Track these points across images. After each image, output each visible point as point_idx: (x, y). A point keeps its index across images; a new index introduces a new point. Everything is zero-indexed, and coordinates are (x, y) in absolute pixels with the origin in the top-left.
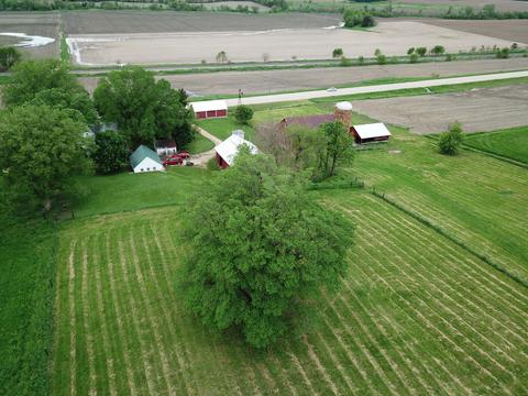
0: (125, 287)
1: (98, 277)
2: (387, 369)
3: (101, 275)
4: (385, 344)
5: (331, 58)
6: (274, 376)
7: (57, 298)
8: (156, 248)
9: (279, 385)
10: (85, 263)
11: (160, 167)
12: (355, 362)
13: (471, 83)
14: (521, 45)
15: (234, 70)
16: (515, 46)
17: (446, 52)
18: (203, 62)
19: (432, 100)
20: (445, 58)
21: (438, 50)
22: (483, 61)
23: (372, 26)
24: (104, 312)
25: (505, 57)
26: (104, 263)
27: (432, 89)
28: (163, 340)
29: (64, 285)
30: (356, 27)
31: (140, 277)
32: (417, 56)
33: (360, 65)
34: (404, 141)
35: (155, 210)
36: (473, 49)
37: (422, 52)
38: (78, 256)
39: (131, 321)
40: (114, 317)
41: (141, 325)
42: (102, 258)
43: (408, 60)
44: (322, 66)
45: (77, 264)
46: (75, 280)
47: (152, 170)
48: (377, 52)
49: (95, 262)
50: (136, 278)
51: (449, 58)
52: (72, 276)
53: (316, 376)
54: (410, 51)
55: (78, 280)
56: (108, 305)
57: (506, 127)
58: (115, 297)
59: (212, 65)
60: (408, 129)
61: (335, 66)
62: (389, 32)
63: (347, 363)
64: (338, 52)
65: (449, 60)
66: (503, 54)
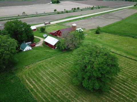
0: (52, 85)
1: (41, 85)
2: (130, 87)
3: (41, 84)
4: (124, 81)
5: (54, 12)
6: (109, 97)
7: (33, 95)
8: (51, 72)
9: (112, 99)
10: (33, 82)
11: (31, 48)
12: (123, 88)
13: (90, 16)
14: (95, 6)
15: (29, 17)
16: (93, 7)
17: (80, 8)
18: (18, 15)
19: (84, 21)
20: (81, 10)
21: (78, 8)
22: (88, 10)
23: (59, 3)
24: (52, 94)
25: (93, 9)
26: (40, 80)
27: (83, 18)
28: (75, 97)
29: (32, 90)
30: (55, 3)
31: (54, 81)
32: (74, 10)
33: (62, 13)
34: (86, 32)
35: (41, 61)
36: (86, 8)
37: (75, 9)
38: (29, 80)
39: (62, 95)
40: (56, 95)
41: (66, 95)
42: (37, 79)
43: (73, 11)
44: (53, 14)
45: (31, 83)
46: (34, 88)
47: (29, 50)
48: (65, 10)
49: (36, 81)
50: (53, 82)
51: (82, 10)
52: (32, 87)
53: (118, 94)
54: (72, 9)
55: (35, 87)
56: (51, 92)
57: (104, 26)
58: (51, 89)
59: (22, 16)
60: (85, 29)
61: (56, 14)
62: (64, 4)
63: (121, 89)
64: (55, 10)
65: (82, 11)
66: (92, 9)
